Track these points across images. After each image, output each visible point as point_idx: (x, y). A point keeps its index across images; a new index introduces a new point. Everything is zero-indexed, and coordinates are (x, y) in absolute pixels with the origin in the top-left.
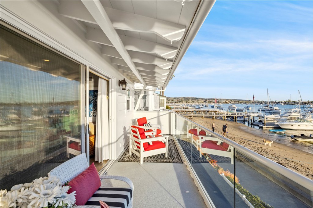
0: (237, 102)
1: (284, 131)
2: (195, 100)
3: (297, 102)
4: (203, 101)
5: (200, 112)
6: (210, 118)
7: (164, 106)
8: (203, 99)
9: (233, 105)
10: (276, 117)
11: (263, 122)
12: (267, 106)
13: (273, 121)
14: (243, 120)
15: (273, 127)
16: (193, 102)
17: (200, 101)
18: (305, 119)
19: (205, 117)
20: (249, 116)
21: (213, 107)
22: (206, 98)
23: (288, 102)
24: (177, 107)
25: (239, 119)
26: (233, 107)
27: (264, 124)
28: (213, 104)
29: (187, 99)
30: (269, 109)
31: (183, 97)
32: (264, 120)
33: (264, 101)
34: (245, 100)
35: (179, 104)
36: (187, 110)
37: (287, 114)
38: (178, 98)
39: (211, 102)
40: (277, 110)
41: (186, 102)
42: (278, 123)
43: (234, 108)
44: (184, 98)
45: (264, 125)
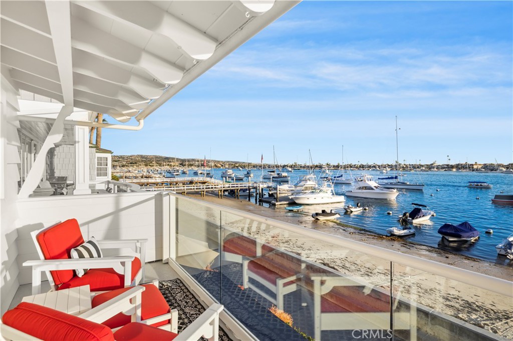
0: (232, 165)
1: (302, 207)
2: (163, 161)
3: (303, 165)
4: (177, 163)
5: (177, 183)
6: (197, 195)
7: (106, 175)
8: (178, 160)
9: (228, 171)
10: (289, 187)
11: (276, 196)
12: (273, 172)
13: (286, 195)
14: (248, 194)
15: (288, 202)
16: (160, 165)
17: (172, 164)
18: (321, 188)
19: (188, 193)
20: (255, 188)
21: (196, 174)
22: (182, 158)
23: (294, 166)
24: (128, 174)
25: (241, 193)
26: (228, 173)
27: (276, 199)
28: (196, 169)
29: (146, 158)
30: (277, 176)
31: (139, 156)
32: (277, 193)
33: (267, 165)
34: (244, 163)
35: (130, 169)
36: (150, 181)
37: (302, 183)
38: (128, 157)
39: (191, 165)
40: (286, 177)
41: (146, 165)
42: (292, 197)
43: (231, 174)
44: (142, 157)
45: (277, 201)
